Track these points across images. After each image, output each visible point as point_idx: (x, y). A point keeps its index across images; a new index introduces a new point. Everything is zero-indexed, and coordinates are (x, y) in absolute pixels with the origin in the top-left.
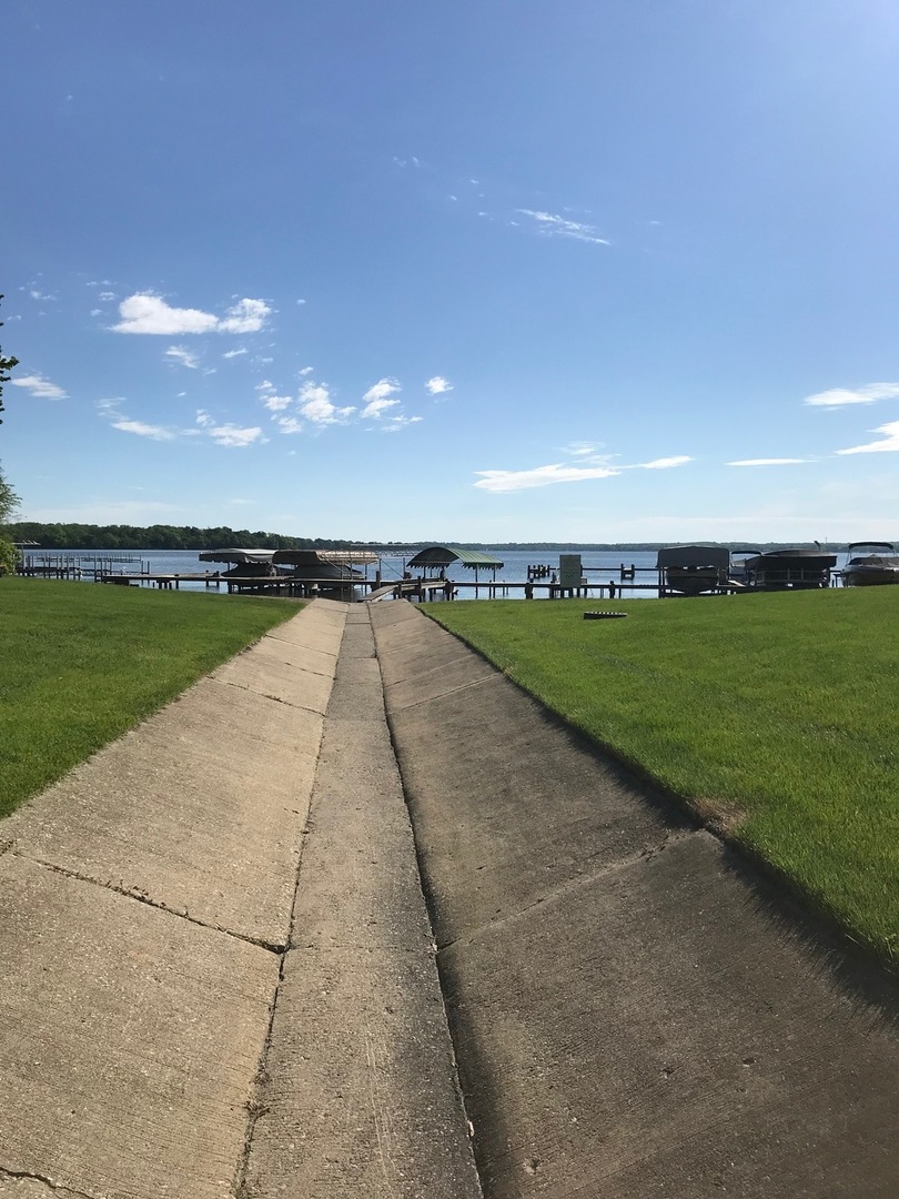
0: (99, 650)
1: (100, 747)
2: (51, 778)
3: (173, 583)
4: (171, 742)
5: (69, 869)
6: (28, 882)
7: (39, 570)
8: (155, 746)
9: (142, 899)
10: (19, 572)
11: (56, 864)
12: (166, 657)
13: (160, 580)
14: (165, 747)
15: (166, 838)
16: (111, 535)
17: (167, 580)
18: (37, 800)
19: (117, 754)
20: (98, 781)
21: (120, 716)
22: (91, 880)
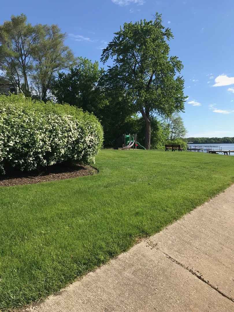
0: (202, 173)
1: (195, 208)
2: (176, 219)
3: (228, 153)
4: (220, 208)
5: (174, 258)
6: (159, 262)
7: (193, 149)
8: (214, 209)
9: (200, 278)
10: (188, 150)
11: (170, 256)
12: (222, 177)
13: (225, 152)
14: (217, 210)
15: (213, 249)
16: (212, 140)
17: (226, 152)
18: (170, 227)
19: (200, 211)
20: (192, 221)
21: (203, 197)
22: (181, 265)
